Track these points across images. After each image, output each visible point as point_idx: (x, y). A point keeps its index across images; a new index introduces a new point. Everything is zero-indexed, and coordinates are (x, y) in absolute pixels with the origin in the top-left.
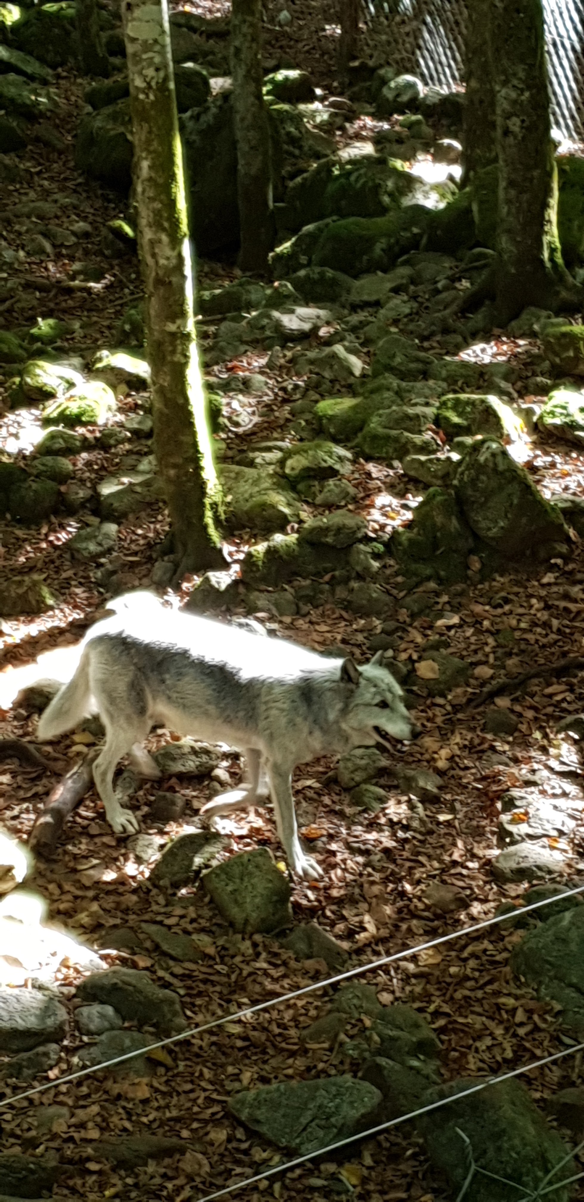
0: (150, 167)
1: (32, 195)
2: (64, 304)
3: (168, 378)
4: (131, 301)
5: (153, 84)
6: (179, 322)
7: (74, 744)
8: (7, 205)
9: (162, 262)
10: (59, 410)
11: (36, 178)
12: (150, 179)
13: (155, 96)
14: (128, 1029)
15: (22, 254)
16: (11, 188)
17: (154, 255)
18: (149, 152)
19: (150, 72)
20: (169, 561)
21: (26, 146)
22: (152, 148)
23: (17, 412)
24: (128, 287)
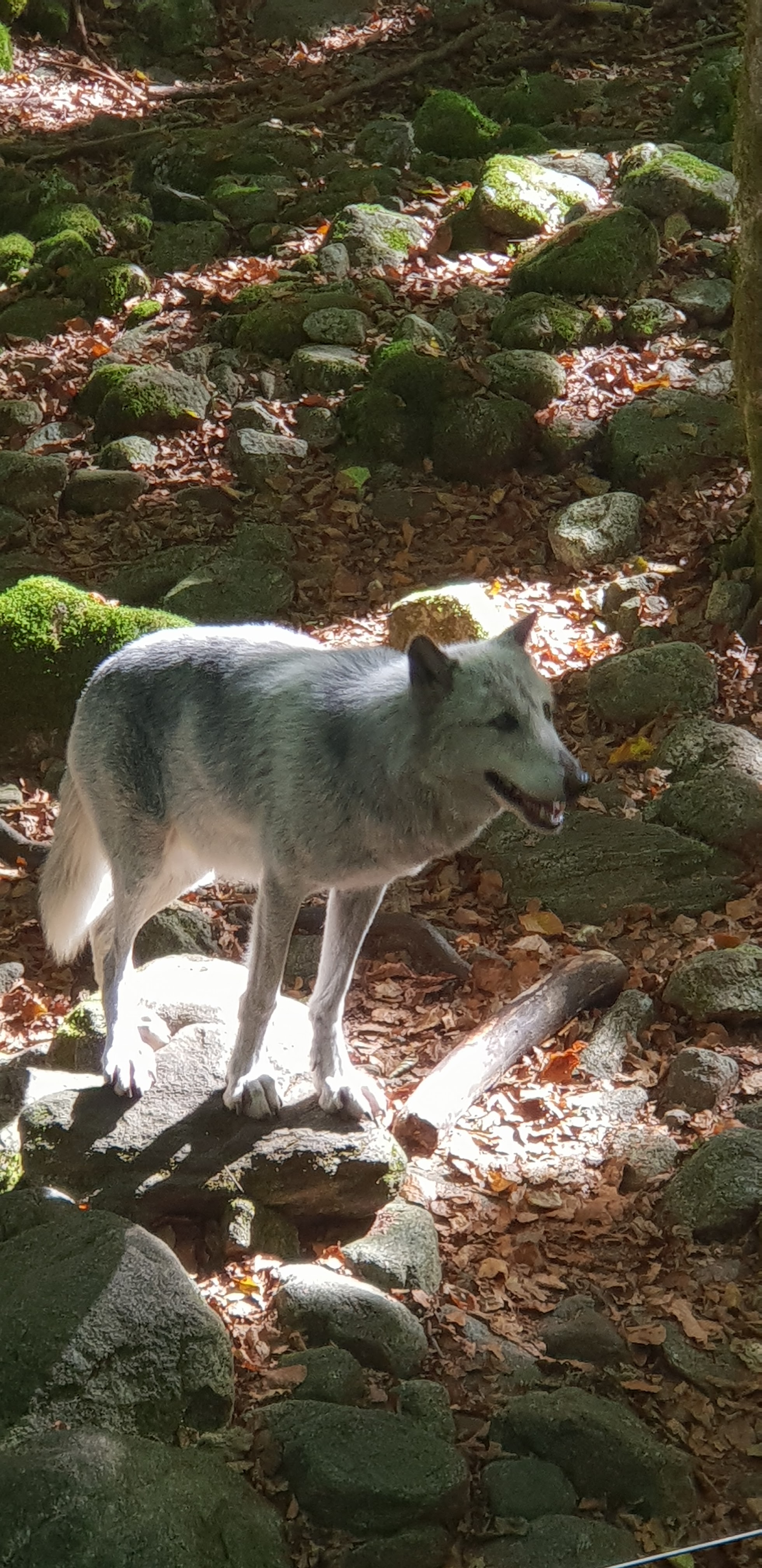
2: (574, 46)
4: (711, 45)
7: (522, 934)
14: (590, 1512)
20: (742, 581)
23: (463, 257)
24: (705, 18)
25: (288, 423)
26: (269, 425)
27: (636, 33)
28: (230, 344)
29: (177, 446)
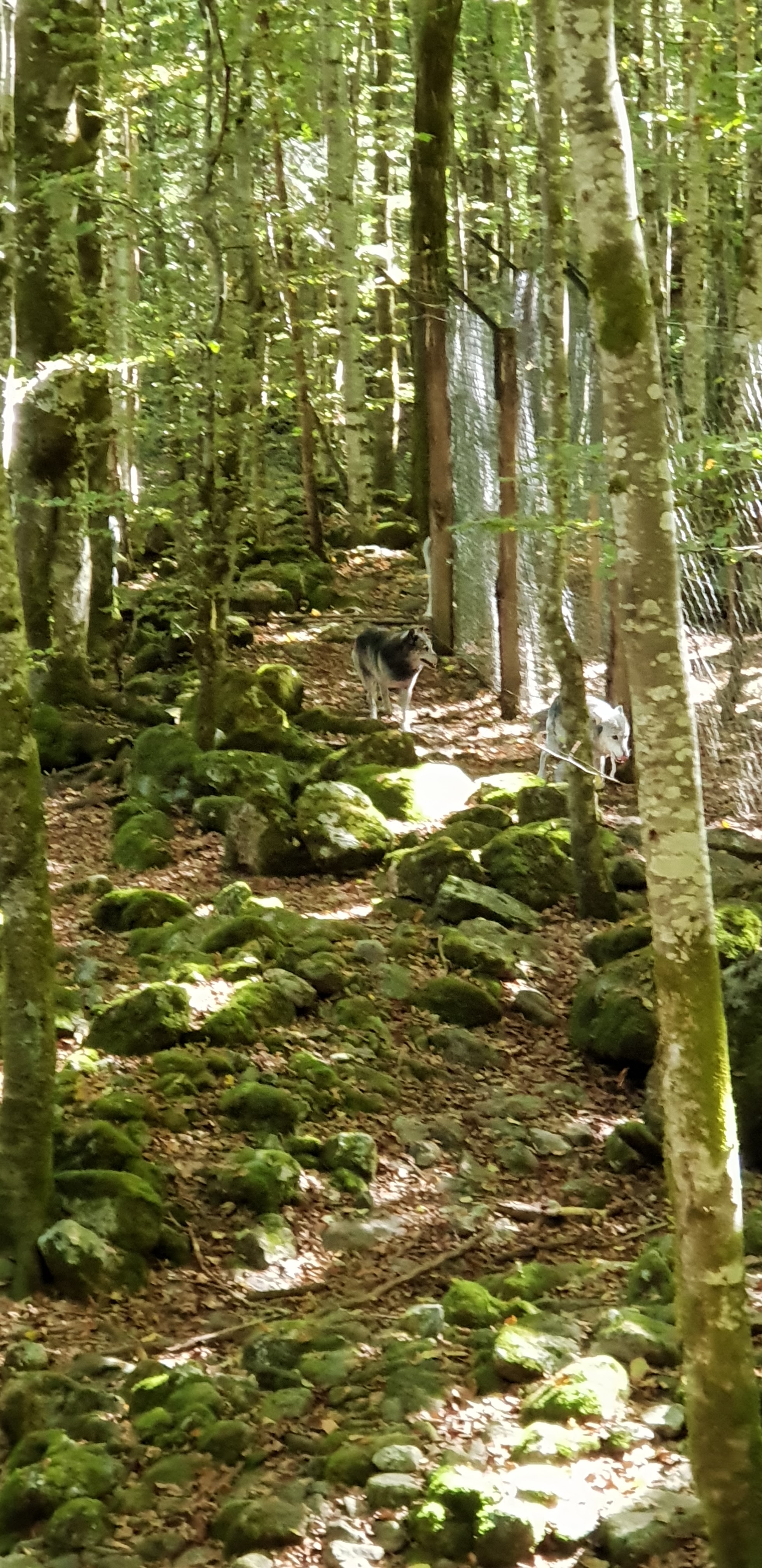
0: (682, 1053)
1: (508, 1085)
2: (552, 1240)
3: (709, 1353)
4: (650, 1234)
5: (687, 939)
6: (724, 1270)
8: (472, 1100)
9: (699, 1184)
10: (547, 1398)
11: (513, 1063)
12: (682, 1070)
13: (690, 955)
15: (493, 1168)
16: (479, 1076)
17: (687, 1176)
18: (682, 1032)
19: (683, 923)
21: (499, 1018)
22: (685, 1026)
23: (485, 1400)
24: (644, 1214)
25: (368, 1536)
26: (352, 1537)
27: (596, 1228)
28: (320, 1478)
29: (287, 1558)
